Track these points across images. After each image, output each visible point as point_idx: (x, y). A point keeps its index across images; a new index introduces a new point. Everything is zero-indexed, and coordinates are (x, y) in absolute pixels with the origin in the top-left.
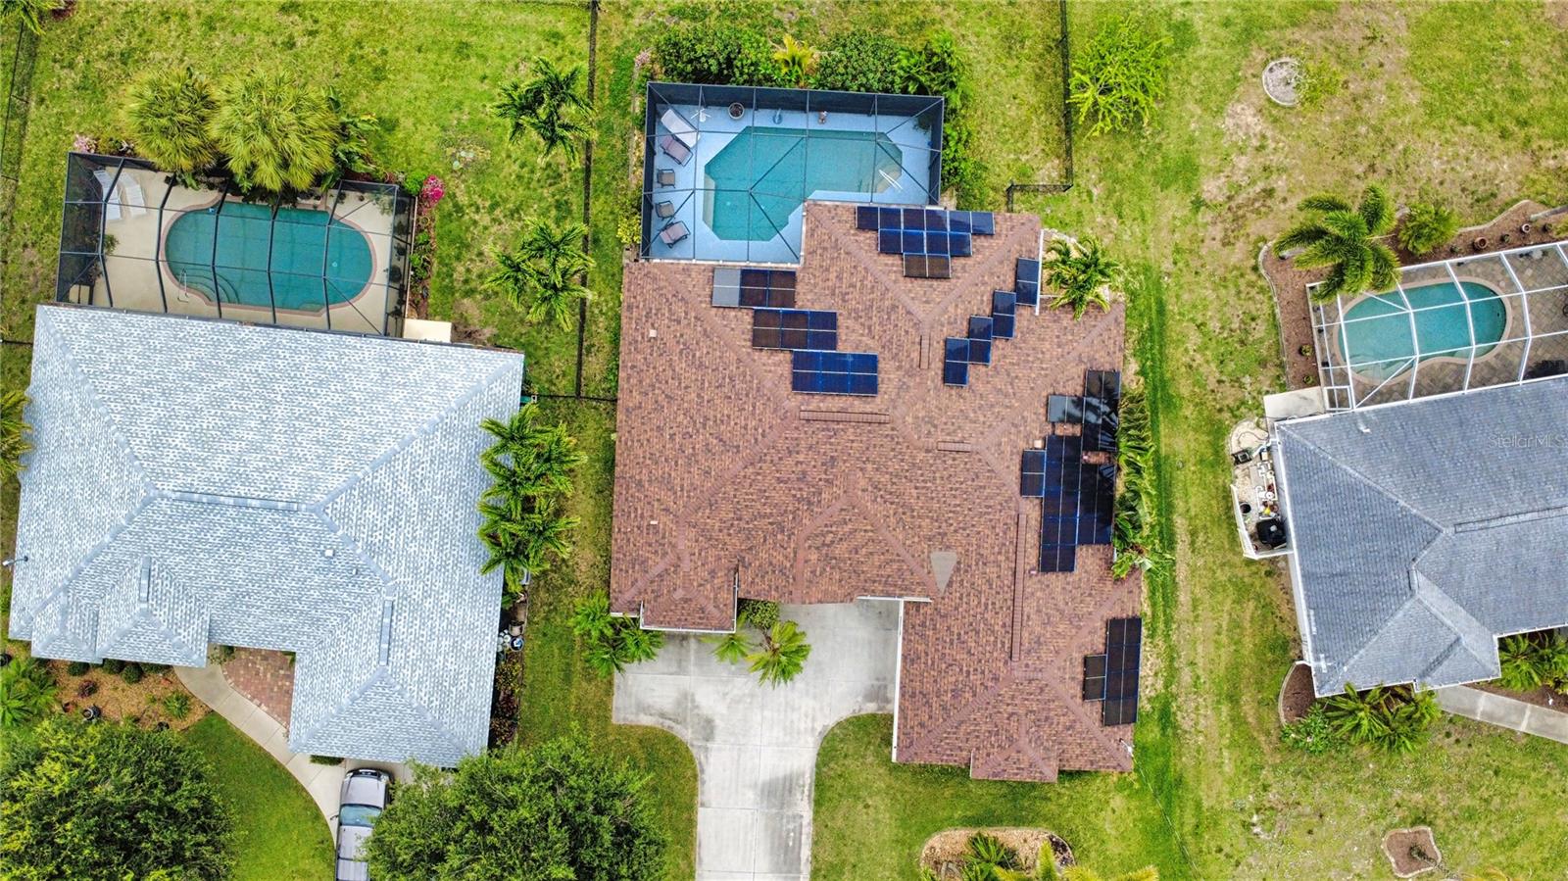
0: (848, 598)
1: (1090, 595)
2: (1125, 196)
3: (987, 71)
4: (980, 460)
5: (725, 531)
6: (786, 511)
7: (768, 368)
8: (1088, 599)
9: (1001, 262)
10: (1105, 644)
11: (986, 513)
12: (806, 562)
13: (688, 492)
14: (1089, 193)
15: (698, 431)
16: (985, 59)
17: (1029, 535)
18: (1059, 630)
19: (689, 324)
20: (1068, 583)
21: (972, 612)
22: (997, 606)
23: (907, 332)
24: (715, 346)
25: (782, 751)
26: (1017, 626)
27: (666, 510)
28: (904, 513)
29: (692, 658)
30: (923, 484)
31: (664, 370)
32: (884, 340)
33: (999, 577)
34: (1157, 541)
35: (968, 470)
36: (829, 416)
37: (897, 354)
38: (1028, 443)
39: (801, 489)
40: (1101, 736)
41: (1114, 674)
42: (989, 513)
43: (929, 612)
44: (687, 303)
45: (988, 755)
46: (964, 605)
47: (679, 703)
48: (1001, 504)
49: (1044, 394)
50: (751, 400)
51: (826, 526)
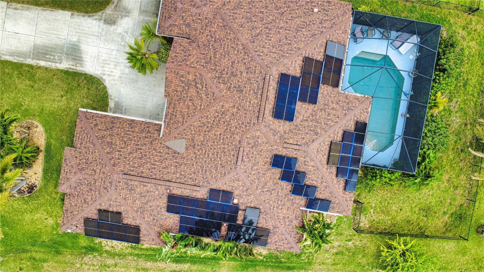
0: (167, 95)
1: (154, 219)
2: (346, 257)
3: (415, 198)
4: (231, 169)
5: (209, 34)
6: (216, 65)
7: (293, 63)
8: (152, 218)
9: (331, 193)
10: (127, 224)
11: (203, 170)
12: (188, 73)
13: (233, 16)
14: (350, 240)
15: (264, 24)
16: (421, 197)
17: (188, 191)
18: (137, 201)
19: (319, 28)
20: (161, 209)
21: (152, 157)
22: (153, 170)
23: (303, 138)
24: (307, 39)
25: (95, 57)
26: (141, 179)
27: (224, 5)
28: (208, 127)
29: (147, 18)
30: (222, 138)
31: (296, 13)
32: (300, 127)
33: (168, 173)
34: (178, 254)
35: (227, 162)
36: (265, 91)
37: (292, 132)
38: (237, 195)
39: (227, 74)
40: (79, 217)
41: (111, 227)
42: (202, 171)
43: (155, 136)
44: (330, 28)
45: (76, 157)
46: (156, 154)
47: (125, 9)
48: (206, 178)
49: (261, 207)
50: (278, 52)
51: (206, 85)
